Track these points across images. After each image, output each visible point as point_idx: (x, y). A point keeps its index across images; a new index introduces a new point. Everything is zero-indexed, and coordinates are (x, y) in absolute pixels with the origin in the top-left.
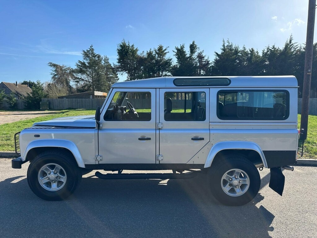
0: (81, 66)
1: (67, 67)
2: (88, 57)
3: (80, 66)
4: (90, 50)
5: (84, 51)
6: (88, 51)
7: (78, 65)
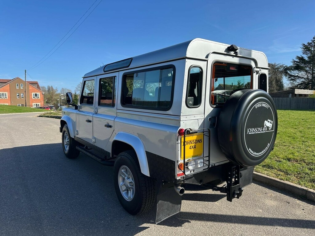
0: (299, 62)
1: (281, 65)
2: (309, 50)
3: (297, 62)
4: (313, 42)
5: (304, 44)
6: (309, 44)
7: (295, 61)
